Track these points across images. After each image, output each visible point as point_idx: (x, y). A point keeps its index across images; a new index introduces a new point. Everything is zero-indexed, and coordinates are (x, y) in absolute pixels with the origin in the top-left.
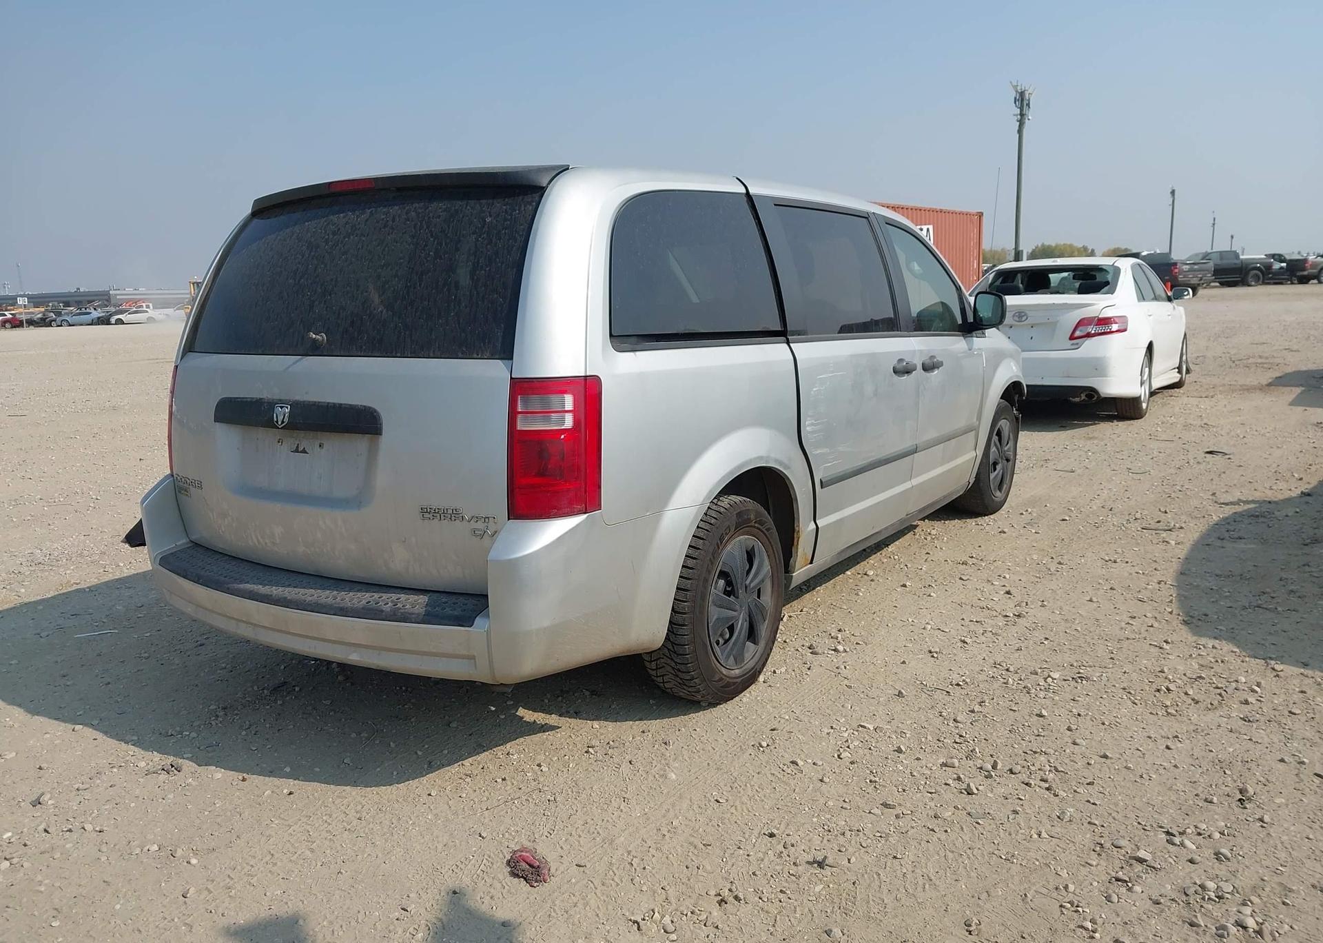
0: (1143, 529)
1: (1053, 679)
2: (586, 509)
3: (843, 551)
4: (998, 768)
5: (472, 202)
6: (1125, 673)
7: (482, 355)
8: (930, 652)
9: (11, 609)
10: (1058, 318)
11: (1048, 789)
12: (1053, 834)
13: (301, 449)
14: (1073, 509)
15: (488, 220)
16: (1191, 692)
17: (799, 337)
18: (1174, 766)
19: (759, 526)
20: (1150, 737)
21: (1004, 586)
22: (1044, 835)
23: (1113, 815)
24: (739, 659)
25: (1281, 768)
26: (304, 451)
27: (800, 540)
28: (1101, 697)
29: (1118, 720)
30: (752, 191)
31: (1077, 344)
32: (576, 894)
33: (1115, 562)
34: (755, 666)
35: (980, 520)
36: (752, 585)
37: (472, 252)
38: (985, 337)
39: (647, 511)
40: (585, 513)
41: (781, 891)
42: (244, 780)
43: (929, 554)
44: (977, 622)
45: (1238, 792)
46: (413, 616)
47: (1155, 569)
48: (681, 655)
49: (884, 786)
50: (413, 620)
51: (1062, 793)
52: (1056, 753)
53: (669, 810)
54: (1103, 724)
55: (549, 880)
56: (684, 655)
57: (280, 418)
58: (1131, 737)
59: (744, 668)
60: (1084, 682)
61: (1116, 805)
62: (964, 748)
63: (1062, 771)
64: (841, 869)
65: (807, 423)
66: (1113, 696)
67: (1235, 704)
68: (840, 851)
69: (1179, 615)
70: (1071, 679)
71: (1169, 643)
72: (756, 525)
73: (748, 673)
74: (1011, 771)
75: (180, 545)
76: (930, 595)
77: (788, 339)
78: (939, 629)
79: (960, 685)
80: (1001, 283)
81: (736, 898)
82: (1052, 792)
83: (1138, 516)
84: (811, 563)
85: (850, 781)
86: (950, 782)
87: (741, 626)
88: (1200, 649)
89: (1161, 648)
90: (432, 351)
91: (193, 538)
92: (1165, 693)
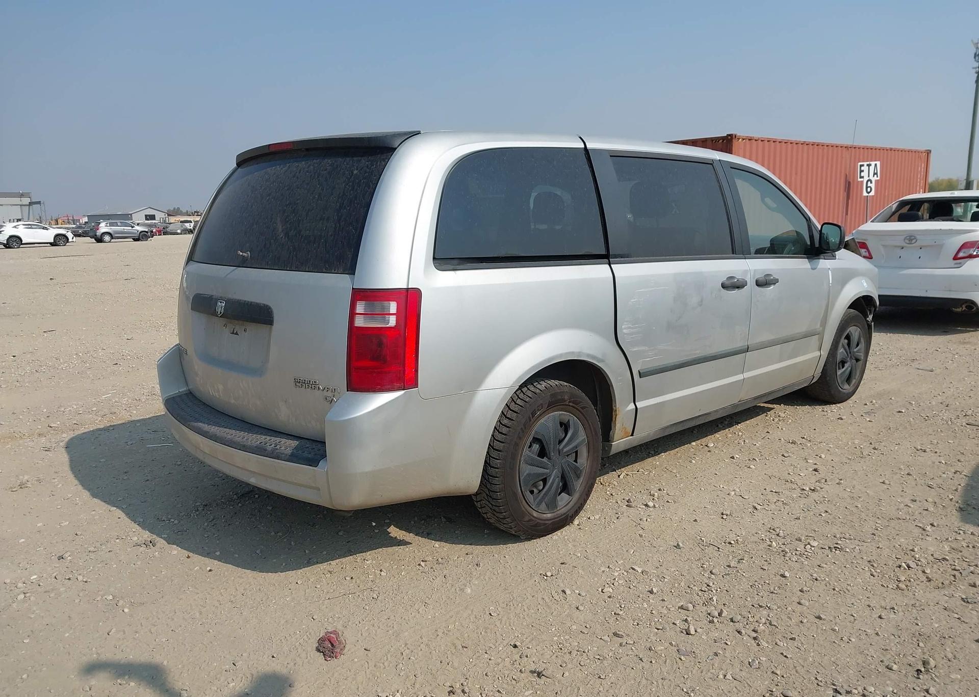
0: (967, 424)
1: (811, 546)
2: (404, 387)
3: (667, 427)
4: (723, 616)
5: (348, 159)
6: (878, 548)
7: (338, 270)
8: (723, 514)
9: (121, 424)
10: (944, 242)
11: (755, 638)
12: (738, 677)
13: (235, 332)
14: (914, 403)
15: (355, 172)
16: (928, 571)
17: (622, 259)
18: (876, 634)
19: (573, 405)
20: (869, 606)
21: (816, 464)
22: (729, 677)
23: (797, 668)
24: (552, 505)
25: (974, 647)
26: (237, 334)
27: (617, 417)
28: (845, 567)
29: (849, 588)
30: (589, 146)
31: (960, 263)
32: (352, 670)
33: (925, 451)
34: (567, 512)
35: (827, 408)
36: (565, 450)
37: (340, 195)
38: (836, 259)
39: (462, 391)
40: (404, 390)
41: (498, 691)
42: (188, 557)
43: (769, 433)
44: (775, 492)
45: (921, 663)
46: (283, 455)
47: (958, 461)
48: (495, 499)
49: (624, 619)
50: (283, 459)
51: (765, 644)
52: (778, 610)
53: (453, 616)
54: (834, 589)
55: (339, 657)
56: (497, 499)
57: (220, 309)
58: (852, 604)
59: (557, 513)
60: (837, 552)
61: (805, 660)
62: (705, 595)
63: (775, 625)
64: (554, 681)
65: (623, 327)
66: (856, 567)
67: (963, 585)
68: (561, 666)
69: (957, 502)
70: (827, 548)
71: (935, 526)
72: (571, 404)
73: (559, 517)
74: (732, 620)
75: (183, 391)
76: (749, 467)
77: (609, 261)
78: (741, 496)
79: (731, 544)
80: (908, 211)
81: (463, 691)
82: (757, 642)
83: (970, 412)
84: (632, 435)
85: (599, 611)
86: (677, 622)
87: (554, 480)
88: (959, 534)
89: (924, 530)
90: (307, 267)
91: (190, 387)
92: (905, 569)
